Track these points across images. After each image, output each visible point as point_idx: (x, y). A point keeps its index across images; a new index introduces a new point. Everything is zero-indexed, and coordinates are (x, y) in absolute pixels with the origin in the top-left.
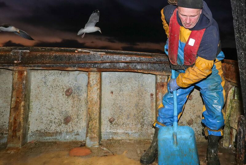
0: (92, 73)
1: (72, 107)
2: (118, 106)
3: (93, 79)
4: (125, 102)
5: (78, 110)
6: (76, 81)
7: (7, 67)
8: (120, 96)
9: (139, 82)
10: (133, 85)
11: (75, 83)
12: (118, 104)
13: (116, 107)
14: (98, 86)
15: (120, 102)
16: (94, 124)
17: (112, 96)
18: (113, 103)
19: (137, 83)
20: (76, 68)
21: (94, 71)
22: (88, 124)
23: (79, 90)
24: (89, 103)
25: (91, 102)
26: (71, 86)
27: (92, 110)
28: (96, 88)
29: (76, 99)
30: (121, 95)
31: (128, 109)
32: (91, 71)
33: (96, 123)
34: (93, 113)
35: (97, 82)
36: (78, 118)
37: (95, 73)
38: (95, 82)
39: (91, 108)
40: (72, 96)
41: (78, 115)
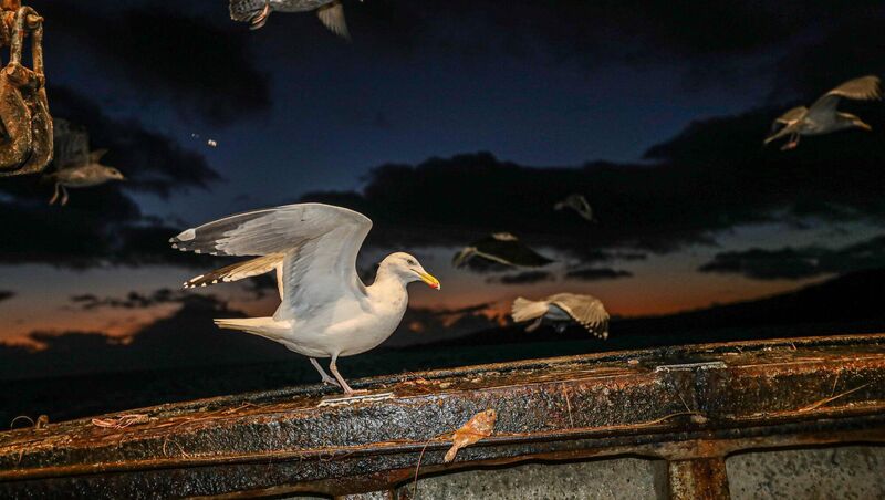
7: (650, 446)
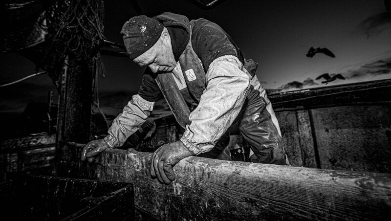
0: (299, 111)
1: (287, 144)
2: (339, 145)
3: (301, 117)
4: (347, 141)
5: (293, 148)
6: (287, 121)
8: (338, 134)
9: (363, 117)
10: (354, 121)
11: (286, 122)
12: (337, 143)
13: (336, 146)
14: (308, 123)
15: (339, 141)
16: (311, 162)
17: (328, 134)
18: (331, 142)
19: (360, 118)
20: (283, 108)
21: (301, 109)
22: (305, 161)
23: (291, 129)
24: (302, 140)
25: (304, 139)
26: (283, 126)
27: (306, 147)
28: (306, 125)
29: (289, 137)
30: (340, 134)
31: (353, 149)
32: (299, 109)
33: (313, 160)
34: (308, 151)
35: (306, 119)
36: (294, 155)
37: (303, 111)
38: (304, 120)
39: (305, 145)
40: (286, 135)
41: (294, 153)
